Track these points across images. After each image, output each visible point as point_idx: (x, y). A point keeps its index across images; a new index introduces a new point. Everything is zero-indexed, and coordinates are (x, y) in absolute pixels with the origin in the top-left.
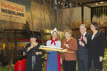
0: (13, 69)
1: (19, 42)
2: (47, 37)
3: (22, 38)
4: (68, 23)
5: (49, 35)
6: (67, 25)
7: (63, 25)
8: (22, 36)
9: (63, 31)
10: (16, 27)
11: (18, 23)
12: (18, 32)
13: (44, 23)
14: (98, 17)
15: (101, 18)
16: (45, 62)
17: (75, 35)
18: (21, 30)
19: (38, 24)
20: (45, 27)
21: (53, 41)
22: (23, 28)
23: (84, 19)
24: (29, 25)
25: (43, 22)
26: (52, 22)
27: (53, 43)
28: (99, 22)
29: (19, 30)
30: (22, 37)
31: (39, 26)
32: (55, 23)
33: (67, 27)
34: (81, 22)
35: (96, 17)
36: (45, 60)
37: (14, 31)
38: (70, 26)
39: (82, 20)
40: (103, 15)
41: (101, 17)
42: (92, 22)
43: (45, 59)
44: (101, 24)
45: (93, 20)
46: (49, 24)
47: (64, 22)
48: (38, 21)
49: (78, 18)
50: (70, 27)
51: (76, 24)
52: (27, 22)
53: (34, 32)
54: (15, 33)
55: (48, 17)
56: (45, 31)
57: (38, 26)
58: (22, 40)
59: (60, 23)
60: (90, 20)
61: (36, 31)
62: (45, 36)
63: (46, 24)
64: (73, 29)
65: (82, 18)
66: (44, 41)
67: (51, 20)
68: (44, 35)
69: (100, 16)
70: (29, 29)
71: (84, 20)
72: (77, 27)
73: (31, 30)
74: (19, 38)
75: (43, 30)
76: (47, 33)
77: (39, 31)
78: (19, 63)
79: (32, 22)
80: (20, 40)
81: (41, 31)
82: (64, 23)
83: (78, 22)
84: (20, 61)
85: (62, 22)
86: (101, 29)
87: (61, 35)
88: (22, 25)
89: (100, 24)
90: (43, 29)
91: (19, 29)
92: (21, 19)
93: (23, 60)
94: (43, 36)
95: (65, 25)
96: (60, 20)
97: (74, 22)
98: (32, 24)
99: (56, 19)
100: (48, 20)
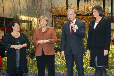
2: (22, 26)
4: (49, 7)
5: (25, 22)
7: (43, 10)
13: (19, 7)
14: (86, 1)
15: (90, 2)
17: (58, 23)
19: (10, 9)
20: (20, 13)
23: (69, 4)
25: (17, 6)
26: (29, 6)
28: (87, 8)
31: (13, 11)
32: (33, 7)
33: (48, 13)
34: (66, 7)
38: (52, 11)
39: (66, 4)
44: (90, 10)
45: (80, 4)
46: (24, 9)
47: (44, 7)
48: (11, 4)
49: (62, 2)
50: (52, 13)
51: (59, 9)
53: (5, 18)
56: (20, 18)
57: (10, 11)
59: (39, 7)
60: (76, 4)
61: (8, 17)
63: (22, 9)
64: (55, 16)
65: (66, 2)
67: (27, 4)
72: (60, 13)
76: (23, 20)
77: (12, 17)
79: (2, 5)
81: (14, 17)
82: (44, 8)
83: (62, 7)
85: (41, 6)
86: (89, 17)
89: (88, 10)
90: (18, 15)
95: (46, 10)
96: (39, 4)
97: (56, 7)
98: (3, 8)
99: (34, 2)
100: (24, 3)
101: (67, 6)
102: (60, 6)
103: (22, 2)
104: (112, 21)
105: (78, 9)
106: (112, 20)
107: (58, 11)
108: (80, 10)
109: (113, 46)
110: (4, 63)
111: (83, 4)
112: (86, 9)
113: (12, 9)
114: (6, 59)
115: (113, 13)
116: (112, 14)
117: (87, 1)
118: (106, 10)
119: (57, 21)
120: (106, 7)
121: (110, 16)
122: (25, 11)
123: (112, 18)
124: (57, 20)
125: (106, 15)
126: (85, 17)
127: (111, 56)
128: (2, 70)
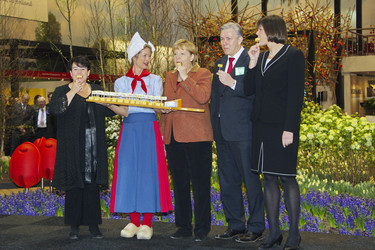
0: (7, 170)
1: (25, 80)
2: (116, 66)
3: (34, 69)
4: (186, 17)
5: (124, 57)
6: (182, 24)
7: (170, 24)
8: (34, 60)
9: (168, 45)
10: (14, 32)
11: (20, 19)
12: (22, 47)
13: (108, 18)
15: (297, 1)
16: (110, 148)
17: (209, 59)
18: (32, 42)
19: (86, 23)
20: (110, 34)
21: (137, 78)
22: (38, 35)
23: (240, 6)
24: (58, 25)
25: (104, 15)
26: (134, 15)
27: (139, 83)
28: (290, 15)
29: (26, 43)
30: (34, 65)
31: (93, 30)
32: (145, 18)
33: (185, 31)
34: (230, 16)
36: (110, 141)
37: (7, 47)
38: (193, 28)
39: (232, 8)
42: (265, 14)
43: (112, 137)
44: (297, 21)
45: (269, 6)
46: (122, 23)
47: (173, 16)
48: (88, 12)
49: (220, 2)
50: (194, 32)
51: (211, 21)
52: (51, 17)
53: (73, 47)
54: (12, 52)
56: (112, 46)
57: (87, 30)
58: (36, 75)
59: (160, 18)
60: (260, 7)
61: (81, 45)
62: (110, 62)
63: (116, 22)
64: (201, 39)
66: (107, 77)
67: (129, 10)
68: (106, 57)
70: (59, 39)
71: (239, 9)
73: (65, 41)
74: (26, 68)
75: (103, 42)
76: (119, 50)
77: (91, 45)
78: (26, 150)
79: (66, 15)
80: (30, 73)
81: (96, 44)
82: (173, 19)
83: (219, 16)
84: (27, 146)
85: (165, 15)
86: (294, 39)
87: (164, 59)
88: (36, 25)
89: (292, 21)
90: (105, 39)
91: (24, 38)
92: (31, 5)
93: (38, 140)
94: (105, 63)
95: (177, 24)
96: (160, 10)
97: (205, 15)
98: (69, 22)
99: (146, 4)
100: (121, 8)
101: (235, 11)
102: (216, 13)
103: (116, 4)
106: (360, 46)
107: (210, 26)
109: (362, 118)
111: (279, 6)
113: (90, 24)
115: (363, 26)
116: (359, 31)
118: (342, 21)
119: (206, 51)
120: (343, 12)
121: (355, 36)
122: (124, 27)
123: (360, 40)
124: (208, 50)
125: (343, 35)
127: (358, 147)
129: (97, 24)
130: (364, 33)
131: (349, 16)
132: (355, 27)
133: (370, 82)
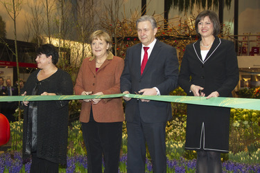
13: (46, 19)
14: (182, 10)
15: (191, 13)
20: (47, 31)
24: (4, 24)
25: (43, 18)
28: (186, 23)
31: (33, 28)
35: (178, 8)
38: (112, 30)
40: (195, 5)
41: (189, 10)
42: (167, 21)
44: (191, 27)
45: (170, 16)
47: (97, 20)
49: (133, 10)
51: (126, 25)
53: (18, 41)
55: (55, 5)
57: (27, 28)
59: (87, 21)
60: (162, 18)
61: (22, 40)
63: (52, 23)
64: (118, 38)
67: (62, 13)
69: (187, 8)
70: (4, 34)
72: (129, 32)
73: (10, 36)
77: (30, 41)
79: (13, 15)
82: (97, 22)
83: (132, 21)
85: (92, 18)
86: (189, 41)
89: (187, 27)
98: (15, 21)
100: (56, 11)
102: (130, 20)
103: (52, 9)
104: (237, 51)
105: (166, 26)
106: (237, 49)
107: (125, 29)
108: (170, 27)
110: (12, 133)
111: (177, 16)
112: (182, 26)
113: (31, 23)
114: (17, 125)
115: (239, 34)
116: (236, 37)
117: (184, 9)
118: (224, 29)
119: (121, 48)
120: (226, 23)
121: (233, 40)
122: (58, 27)
123: (237, 44)
124: (123, 47)
126: (181, 42)
128: (10, 147)
129: (37, 24)
130: (240, 39)
131: (229, 25)
132: (233, 34)
133: (243, 76)
